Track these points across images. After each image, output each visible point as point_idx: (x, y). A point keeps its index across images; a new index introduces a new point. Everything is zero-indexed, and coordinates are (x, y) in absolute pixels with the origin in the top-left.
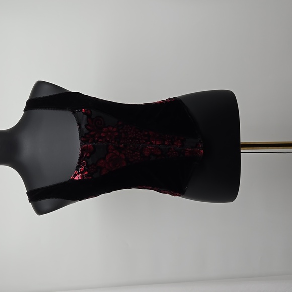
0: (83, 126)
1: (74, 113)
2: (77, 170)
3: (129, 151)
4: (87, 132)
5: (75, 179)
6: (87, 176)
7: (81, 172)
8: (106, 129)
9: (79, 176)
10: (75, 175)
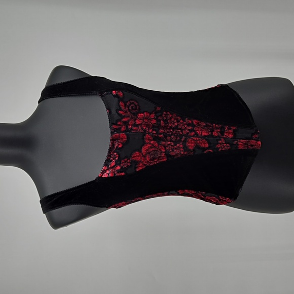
0: (114, 111)
1: (102, 96)
2: (106, 165)
3: (169, 143)
4: (119, 118)
5: (104, 176)
6: (119, 172)
7: (112, 168)
8: (142, 114)
9: (108, 172)
10: (104, 172)
